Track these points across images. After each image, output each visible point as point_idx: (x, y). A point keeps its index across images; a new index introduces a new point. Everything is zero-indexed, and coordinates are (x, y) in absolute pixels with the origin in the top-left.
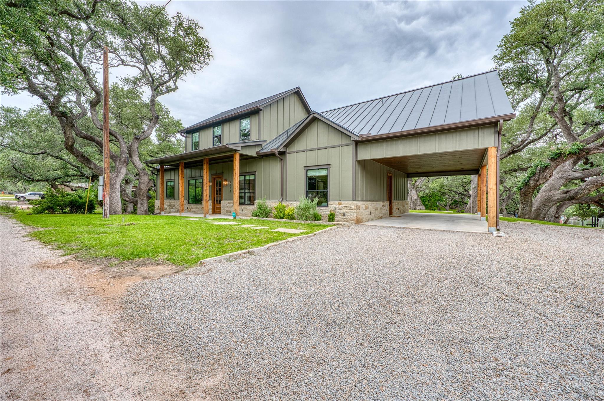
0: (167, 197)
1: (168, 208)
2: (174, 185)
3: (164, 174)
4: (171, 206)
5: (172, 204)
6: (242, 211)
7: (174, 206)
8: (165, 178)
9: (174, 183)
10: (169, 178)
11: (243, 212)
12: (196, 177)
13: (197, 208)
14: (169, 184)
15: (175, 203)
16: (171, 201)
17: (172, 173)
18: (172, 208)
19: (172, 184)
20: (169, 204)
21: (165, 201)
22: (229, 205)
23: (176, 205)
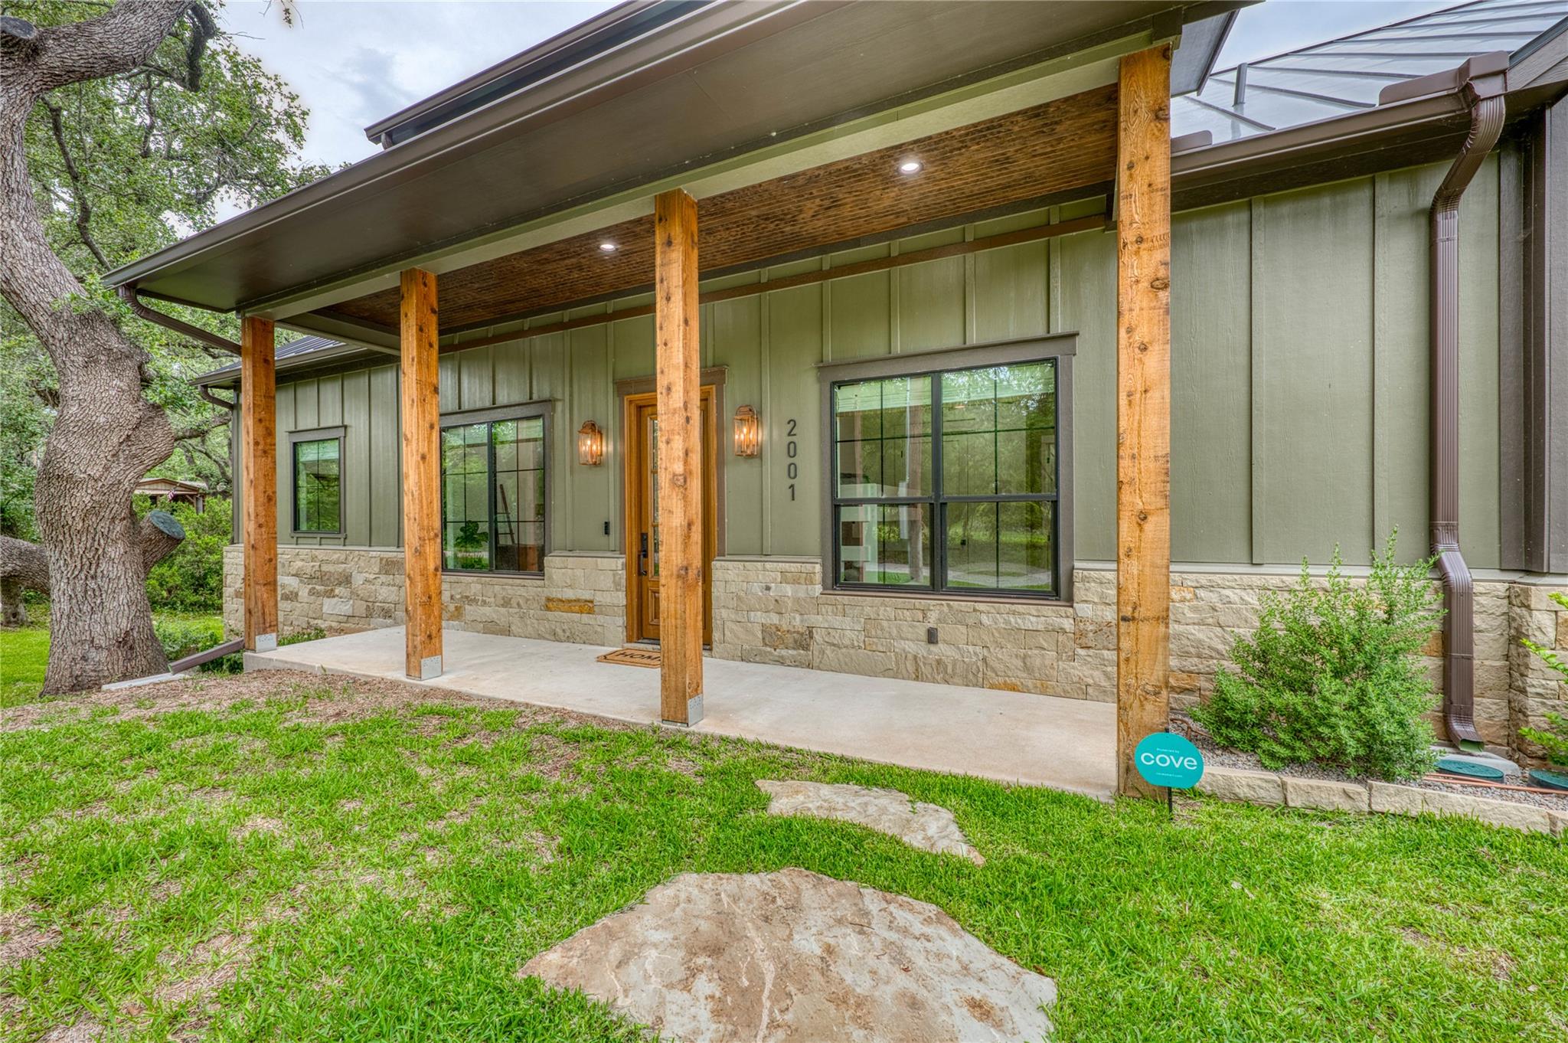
0: (296, 527)
1: (304, 593)
2: (341, 462)
3: (270, 399)
4: (326, 583)
5: (325, 568)
6: (932, 637)
7: (346, 580)
8: (283, 425)
9: (343, 450)
10: (308, 421)
11: (941, 650)
12: (494, 407)
13: (506, 603)
14: (308, 454)
15: (351, 567)
16: (321, 554)
17: (330, 391)
18: (330, 594)
19: (331, 452)
20: (309, 568)
21: (286, 552)
22: (789, 590)
23: (358, 580)
